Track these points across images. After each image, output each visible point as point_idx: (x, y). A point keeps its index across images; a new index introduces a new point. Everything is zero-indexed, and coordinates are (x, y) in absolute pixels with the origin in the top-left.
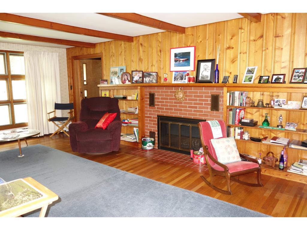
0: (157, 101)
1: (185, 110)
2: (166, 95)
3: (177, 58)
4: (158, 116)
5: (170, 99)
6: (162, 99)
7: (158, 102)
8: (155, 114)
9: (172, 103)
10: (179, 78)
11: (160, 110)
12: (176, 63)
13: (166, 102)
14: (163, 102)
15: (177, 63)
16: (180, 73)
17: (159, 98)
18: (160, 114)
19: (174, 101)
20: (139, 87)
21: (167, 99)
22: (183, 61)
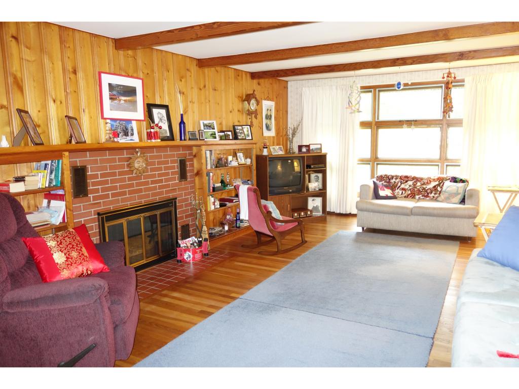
0: (92, 182)
1: (146, 190)
2: (111, 167)
3: (115, 93)
4: (99, 214)
5: (121, 174)
6: (103, 175)
7: (94, 184)
8: (89, 214)
9: (124, 180)
10: (120, 133)
11: (102, 201)
12: (113, 103)
13: (113, 181)
14: (106, 182)
15: (115, 103)
16: (121, 123)
17: (96, 176)
18: (102, 208)
19: (127, 176)
20: (67, 154)
21: (114, 174)
22: (125, 101)
